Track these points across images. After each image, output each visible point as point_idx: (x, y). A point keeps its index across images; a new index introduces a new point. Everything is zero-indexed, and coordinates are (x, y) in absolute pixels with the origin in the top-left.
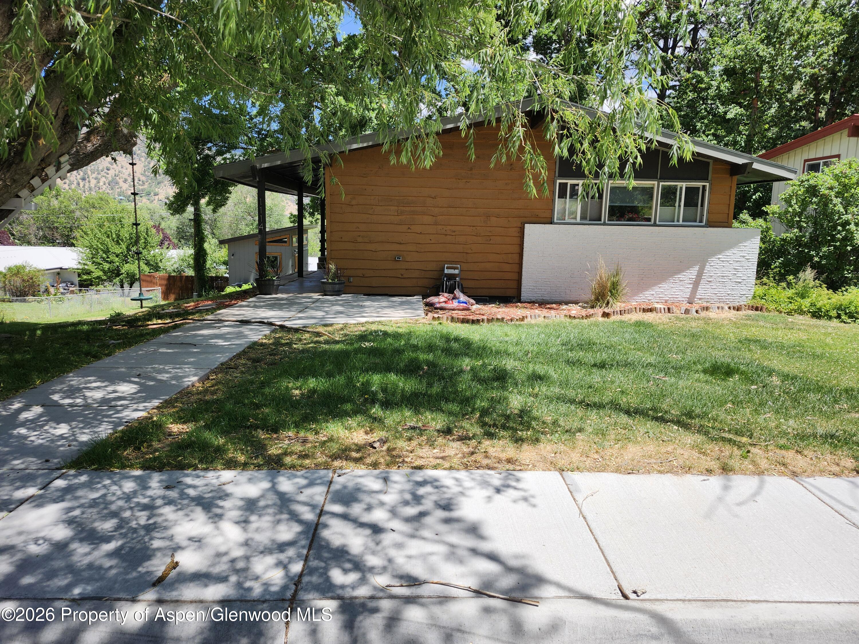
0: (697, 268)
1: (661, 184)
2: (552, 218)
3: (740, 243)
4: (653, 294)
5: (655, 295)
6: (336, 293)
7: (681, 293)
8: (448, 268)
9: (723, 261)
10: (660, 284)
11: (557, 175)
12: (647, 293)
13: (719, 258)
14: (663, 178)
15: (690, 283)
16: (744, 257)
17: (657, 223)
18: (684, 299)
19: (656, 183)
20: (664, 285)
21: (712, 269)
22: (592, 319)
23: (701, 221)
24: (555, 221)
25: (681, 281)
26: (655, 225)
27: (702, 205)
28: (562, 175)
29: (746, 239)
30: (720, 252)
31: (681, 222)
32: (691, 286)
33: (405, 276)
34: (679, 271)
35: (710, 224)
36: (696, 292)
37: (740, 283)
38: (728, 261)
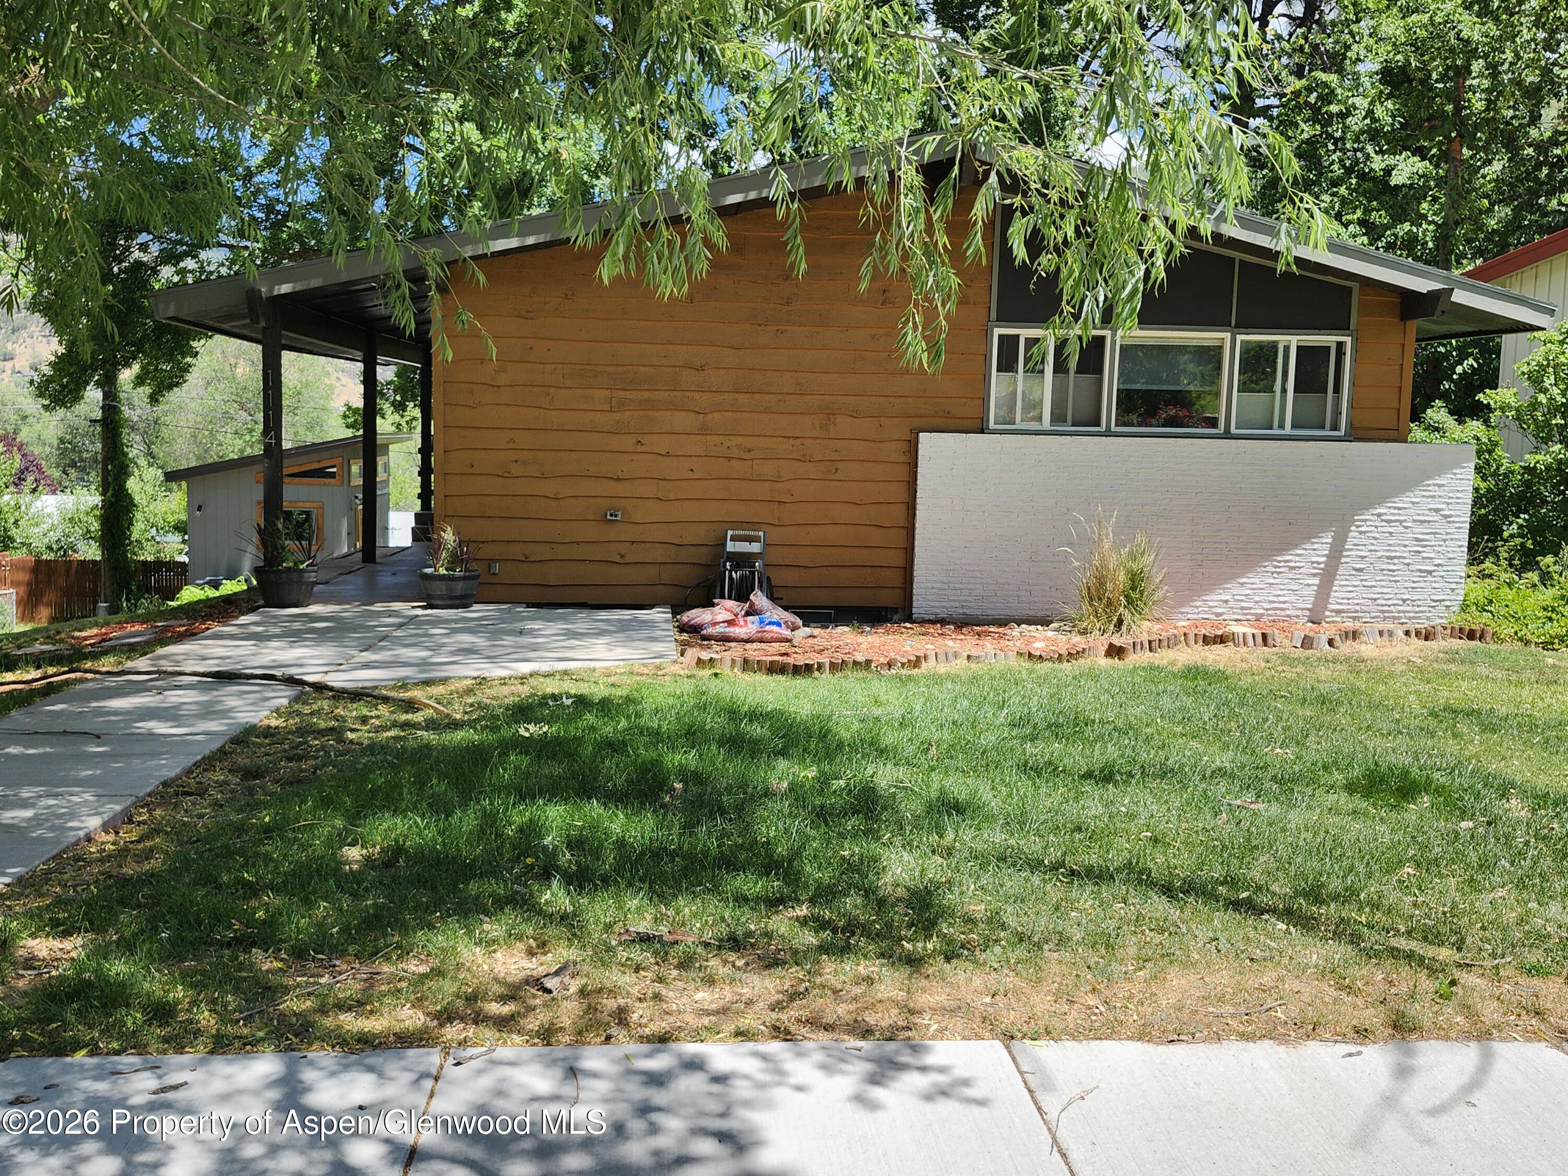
0: (1328, 538)
1: (1239, 338)
2: (984, 418)
3: (1429, 478)
4: (1226, 602)
5: (1231, 604)
6: (457, 602)
7: (1293, 598)
8: (733, 539)
9: (1389, 521)
10: (1241, 576)
11: (993, 315)
12: (1214, 597)
13: (1379, 515)
14: (1244, 325)
15: (1314, 575)
16: (1437, 511)
17: (1233, 430)
18: (1299, 613)
19: (1227, 336)
20: (1253, 580)
21: (1364, 541)
22: (1081, 661)
23: (1335, 427)
24: (992, 425)
25: (1291, 568)
26: (1227, 435)
27: (1337, 389)
28: (1004, 318)
29: (1441, 470)
30: (1382, 499)
31: (1288, 430)
32: (1316, 581)
33: (628, 559)
34: (1288, 546)
35: (1356, 434)
36: (1328, 595)
37: (1430, 572)
38: (1401, 522)
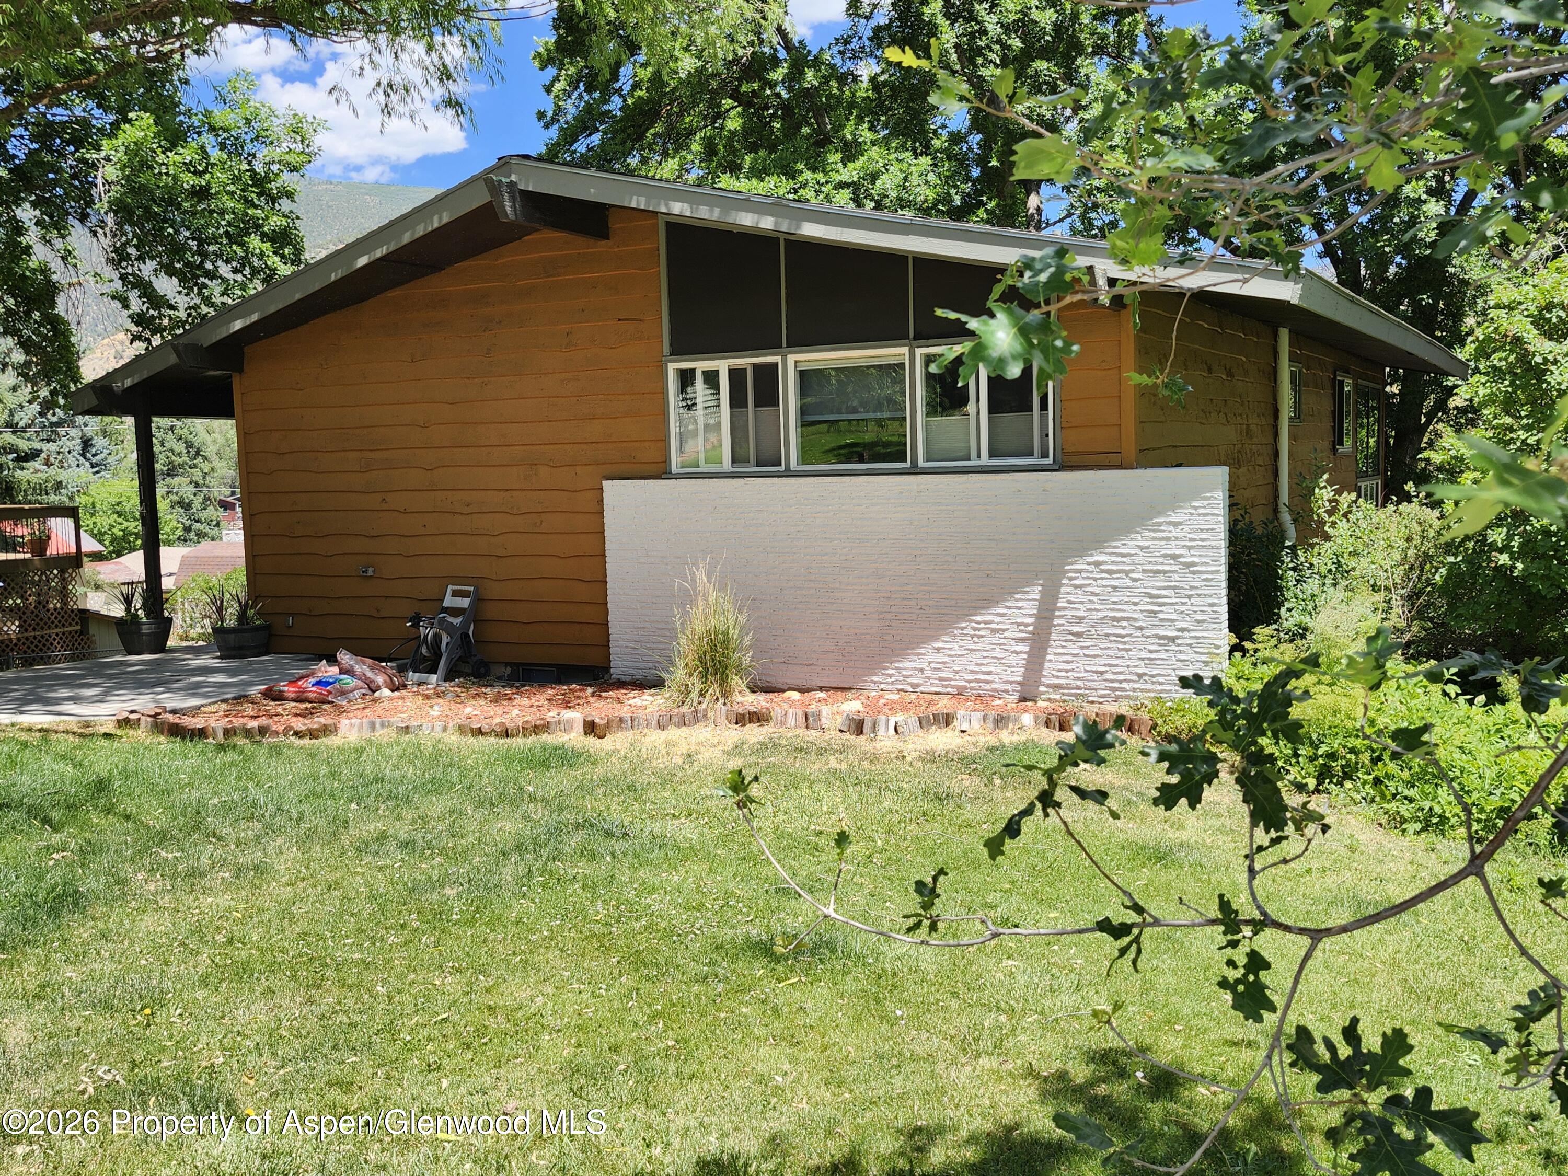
0: (1035, 593)
1: (919, 352)
2: (667, 460)
3: (1160, 513)
4: (922, 670)
5: (928, 673)
7: (999, 669)
8: (455, 594)
9: (1110, 572)
10: (935, 638)
11: (666, 349)
12: (906, 664)
13: (1097, 564)
14: (923, 335)
15: (1022, 640)
16: (1174, 557)
17: (921, 463)
18: (1009, 687)
19: (905, 350)
20: (950, 644)
21: (1081, 598)
23: (1044, 455)
24: (674, 469)
25: (994, 631)
26: (915, 471)
27: (1044, 406)
28: (680, 349)
29: (1174, 502)
30: (1098, 543)
31: (985, 460)
32: (1025, 647)
33: (384, 614)
34: (987, 602)
35: (1068, 461)
36: (1041, 665)
37: (1173, 639)
38: (1127, 573)
